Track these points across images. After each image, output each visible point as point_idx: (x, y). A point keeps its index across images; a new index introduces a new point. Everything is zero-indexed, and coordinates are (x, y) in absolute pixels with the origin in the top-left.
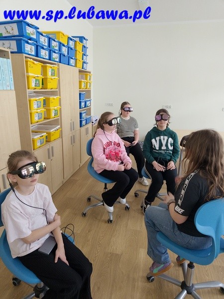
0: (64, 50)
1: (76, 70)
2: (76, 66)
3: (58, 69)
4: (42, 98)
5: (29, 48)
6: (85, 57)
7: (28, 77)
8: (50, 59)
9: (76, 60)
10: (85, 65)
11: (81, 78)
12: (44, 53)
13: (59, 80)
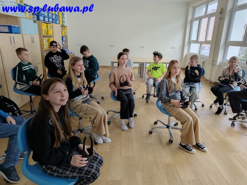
0: (54, 16)
1: (60, 26)
2: (59, 24)
3: (52, 26)
4: (47, 38)
5: (41, 18)
6: (63, 19)
7: (42, 30)
8: (48, 22)
9: (59, 21)
10: (63, 22)
11: (62, 29)
12: (46, 19)
13: (53, 31)
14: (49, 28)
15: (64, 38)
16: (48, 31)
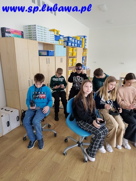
0: (79, 42)
1: (82, 48)
3: (77, 49)
4: (72, 59)
5: (70, 44)
6: (85, 43)
7: (69, 52)
8: (74, 46)
9: (82, 45)
10: (85, 46)
11: (84, 51)
13: (77, 53)
14: (74, 51)
15: (84, 58)
16: (73, 53)
